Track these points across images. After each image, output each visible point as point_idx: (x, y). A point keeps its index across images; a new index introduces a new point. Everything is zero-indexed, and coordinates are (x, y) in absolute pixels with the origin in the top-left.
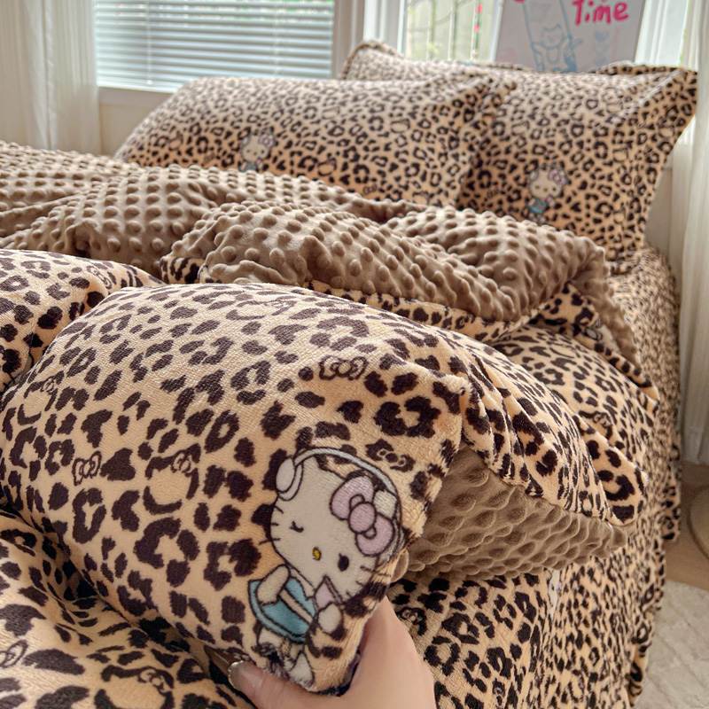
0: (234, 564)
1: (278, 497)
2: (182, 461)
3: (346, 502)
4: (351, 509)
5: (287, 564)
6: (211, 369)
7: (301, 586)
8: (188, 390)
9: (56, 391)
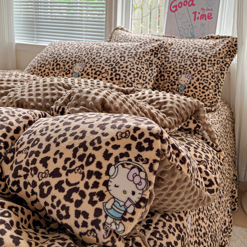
0: (98, 198)
1: (110, 177)
2: (78, 170)
3: (132, 176)
4: (134, 178)
5: (114, 197)
6: (82, 141)
7: (119, 203)
8: (76, 148)
9: (28, 152)
